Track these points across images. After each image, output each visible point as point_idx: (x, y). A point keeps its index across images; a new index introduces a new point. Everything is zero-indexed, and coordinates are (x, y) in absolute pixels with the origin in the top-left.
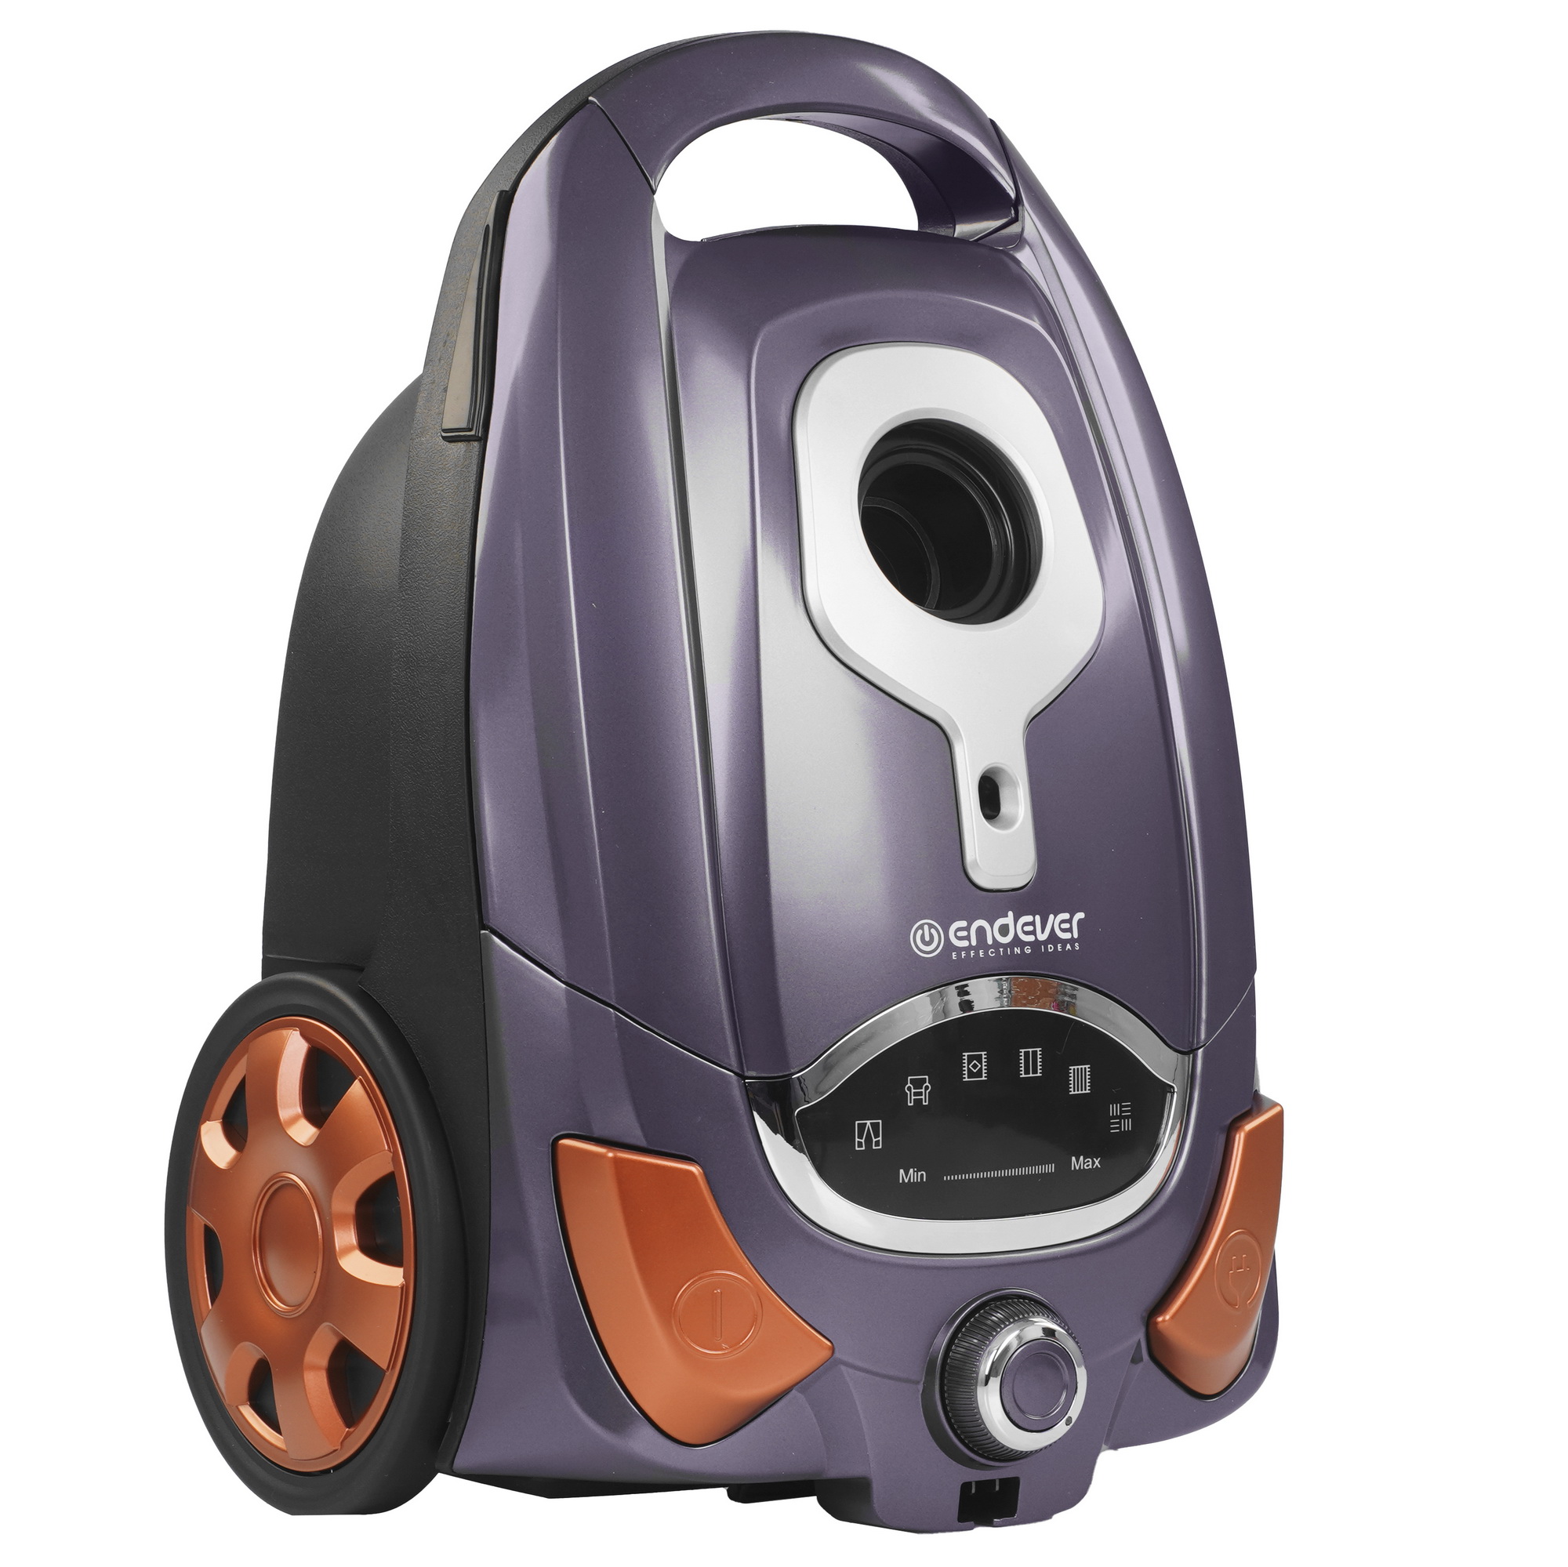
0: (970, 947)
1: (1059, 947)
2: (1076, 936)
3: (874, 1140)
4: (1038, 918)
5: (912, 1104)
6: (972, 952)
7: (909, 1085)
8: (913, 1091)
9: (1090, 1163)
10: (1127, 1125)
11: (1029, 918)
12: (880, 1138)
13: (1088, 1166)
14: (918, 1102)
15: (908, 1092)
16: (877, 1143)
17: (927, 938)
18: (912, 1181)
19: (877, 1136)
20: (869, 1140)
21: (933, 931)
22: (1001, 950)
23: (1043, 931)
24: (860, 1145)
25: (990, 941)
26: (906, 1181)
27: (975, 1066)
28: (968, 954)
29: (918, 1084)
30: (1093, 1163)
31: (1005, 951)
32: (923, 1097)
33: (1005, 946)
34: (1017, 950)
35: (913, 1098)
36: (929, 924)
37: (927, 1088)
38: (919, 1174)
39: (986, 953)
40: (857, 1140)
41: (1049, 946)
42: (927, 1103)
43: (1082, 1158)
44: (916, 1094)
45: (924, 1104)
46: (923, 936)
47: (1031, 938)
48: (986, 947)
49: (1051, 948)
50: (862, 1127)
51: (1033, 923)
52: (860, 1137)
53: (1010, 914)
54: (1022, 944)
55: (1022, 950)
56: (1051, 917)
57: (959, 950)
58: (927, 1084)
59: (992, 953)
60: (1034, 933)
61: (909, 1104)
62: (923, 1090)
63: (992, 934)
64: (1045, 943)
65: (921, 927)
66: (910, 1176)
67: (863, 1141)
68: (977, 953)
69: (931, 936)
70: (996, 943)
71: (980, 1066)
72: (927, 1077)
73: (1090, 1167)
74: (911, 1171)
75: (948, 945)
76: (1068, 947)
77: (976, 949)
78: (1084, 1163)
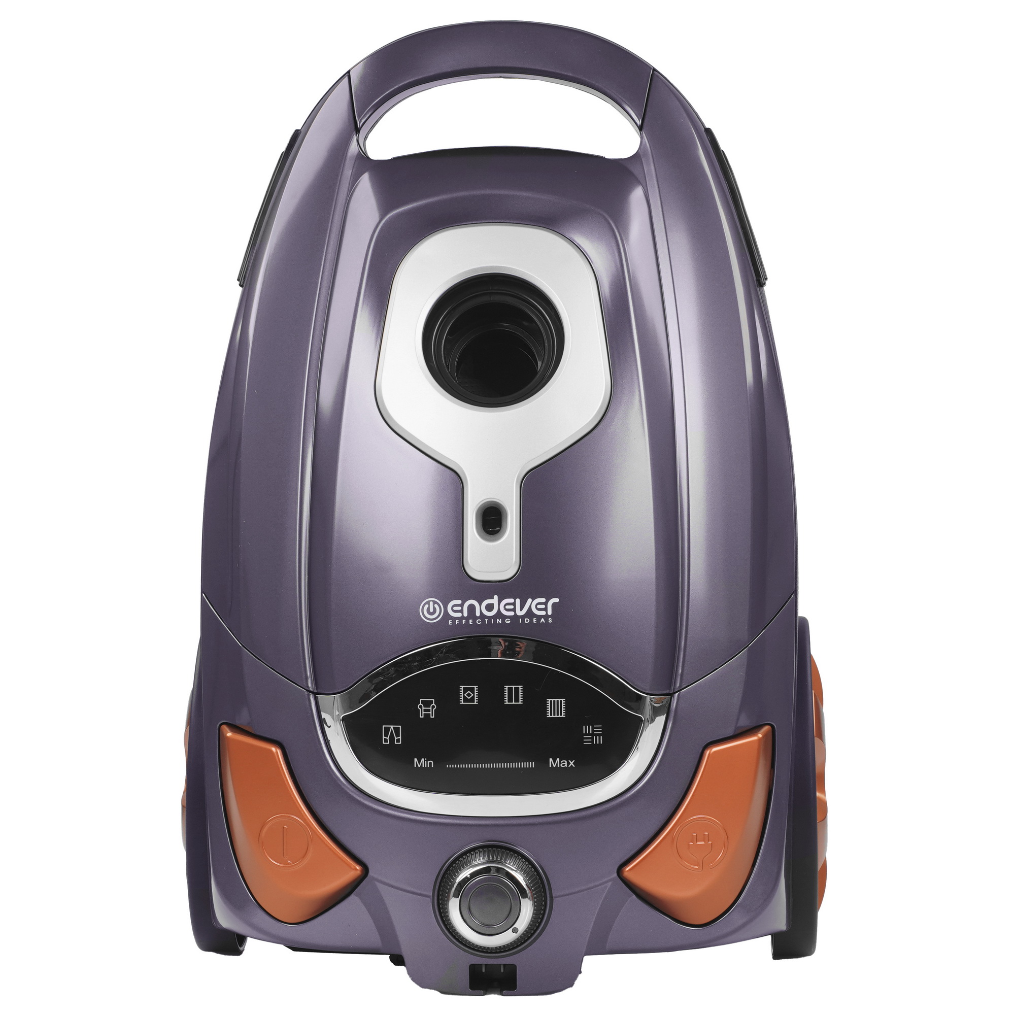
0: (463, 617)
1: (534, 620)
2: (550, 613)
3: (396, 738)
4: (518, 601)
5: (423, 717)
6: (463, 621)
7: (420, 704)
8: (423, 708)
9: (566, 763)
10: (599, 740)
11: (512, 601)
12: (400, 737)
13: (563, 765)
14: (427, 716)
15: (420, 709)
16: (398, 740)
17: (431, 610)
18: (423, 766)
19: (398, 735)
20: (392, 738)
21: (436, 606)
22: (486, 620)
23: (521, 609)
24: (386, 740)
25: (478, 614)
26: (419, 766)
27: (469, 695)
28: (461, 622)
29: (427, 704)
30: (568, 764)
31: (489, 621)
32: (431, 713)
33: (489, 618)
34: (499, 621)
35: (423, 713)
36: (435, 603)
37: (433, 707)
38: (429, 762)
39: (474, 622)
40: (384, 737)
41: (526, 619)
42: (433, 717)
43: (558, 760)
44: (425, 710)
45: (431, 717)
46: (428, 609)
47: (512, 613)
48: (475, 618)
49: (527, 621)
50: (387, 730)
51: (514, 604)
52: (386, 735)
53: (496, 597)
54: (504, 617)
55: (503, 621)
56: (530, 600)
57: (454, 619)
58: (434, 704)
59: (479, 622)
60: (514, 610)
61: (421, 717)
62: (431, 708)
63: (480, 608)
64: (523, 617)
65: (428, 603)
66: (422, 763)
67: (388, 738)
68: (467, 622)
69: (435, 609)
70: (482, 616)
71: (473, 695)
72: (433, 700)
73: (566, 766)
74: (423, 760)
75: (446, 615)
76: (543, 620)
77: (467, 619)
78: (560, 763)
